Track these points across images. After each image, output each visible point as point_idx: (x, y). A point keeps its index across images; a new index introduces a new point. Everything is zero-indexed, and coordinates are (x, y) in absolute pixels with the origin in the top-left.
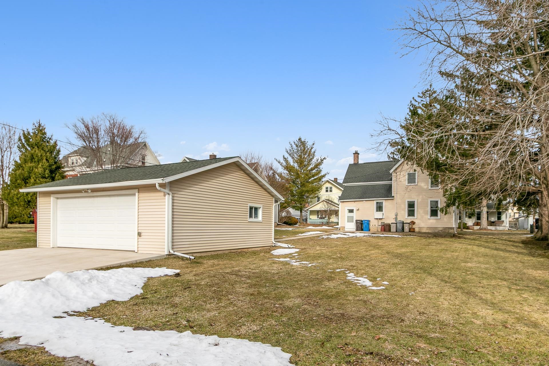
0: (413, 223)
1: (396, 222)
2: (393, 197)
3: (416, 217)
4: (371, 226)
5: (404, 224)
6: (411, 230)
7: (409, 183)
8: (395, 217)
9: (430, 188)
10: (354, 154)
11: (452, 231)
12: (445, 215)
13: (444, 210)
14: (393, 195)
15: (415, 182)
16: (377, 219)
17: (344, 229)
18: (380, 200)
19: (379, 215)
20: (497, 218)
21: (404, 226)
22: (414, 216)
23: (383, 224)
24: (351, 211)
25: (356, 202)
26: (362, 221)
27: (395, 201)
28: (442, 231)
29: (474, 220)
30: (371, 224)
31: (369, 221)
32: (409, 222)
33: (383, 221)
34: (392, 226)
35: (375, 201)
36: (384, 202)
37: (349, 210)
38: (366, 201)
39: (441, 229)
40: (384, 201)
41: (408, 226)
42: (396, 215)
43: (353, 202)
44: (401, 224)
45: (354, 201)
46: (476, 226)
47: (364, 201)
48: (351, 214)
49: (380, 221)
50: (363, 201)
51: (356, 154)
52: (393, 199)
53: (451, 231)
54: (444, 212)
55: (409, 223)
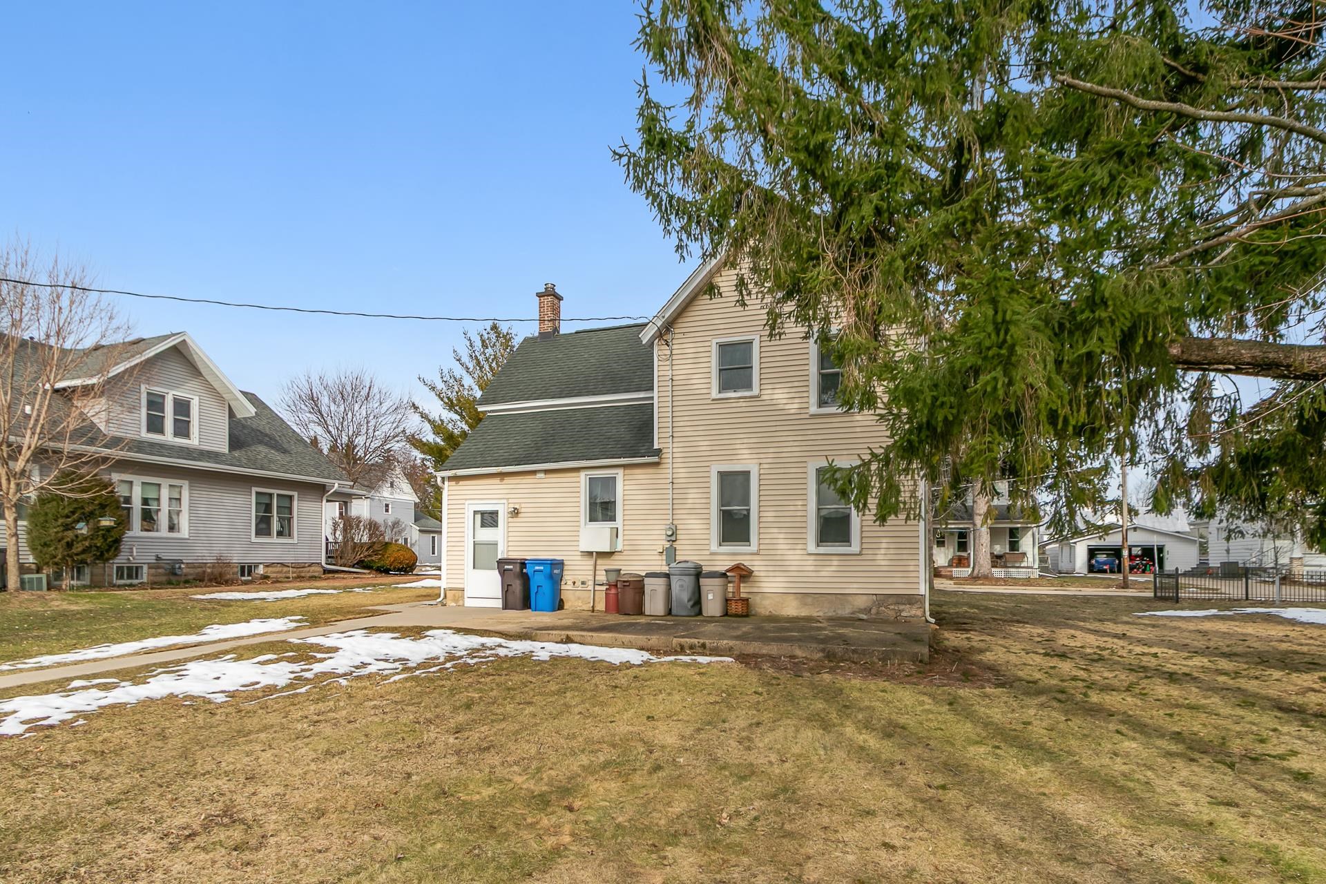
0: (743, 574)
1: (665, 569)
2: (659, 452)
3: (754, 547)
4: (567, 586)
5: (702, 581)
6: (735, 608)
7: (724, 387)
8: (667, 545)
9: (814, 409)
10: (539, 295)
11: (914, 611)
12: (882, 518)
13: (875, 482)
14: (656, 446)
15: (749, 386)
16: (590, 553)
17: (463, 597)
18: (601, 468)
19: (596, 536)
20: (1008, 546)
21: (704, 589)
22: (748, 540)
23: (613, 578)
24: (489, 519)
25: (507, 480)
26: (523, 564)
27: (666, 472)
28: (867, 610)
29: (952, 550)
30: (568, 577)
31: (559, 564)
32: (722, 569)
33: (613, 564)
34: (647, 589)
35: (583, 474)
36: (620, 474)
37: (483, 513)
38: (546, 472)
39: (861, 602)
40: (620, 471)
41: (718, 590)
42: (673, 536)
43: (497, 481)
44: (686, 578)
45: (502, 475)
46: (957, 567)
47: (539, 475)
48: (486, 534)
49: (604, 564)
50: (534, 472)
51: (551, 295)
52: (657, 464)
53: (908, 612)
54: (873, 502)
55: (724, 575)
